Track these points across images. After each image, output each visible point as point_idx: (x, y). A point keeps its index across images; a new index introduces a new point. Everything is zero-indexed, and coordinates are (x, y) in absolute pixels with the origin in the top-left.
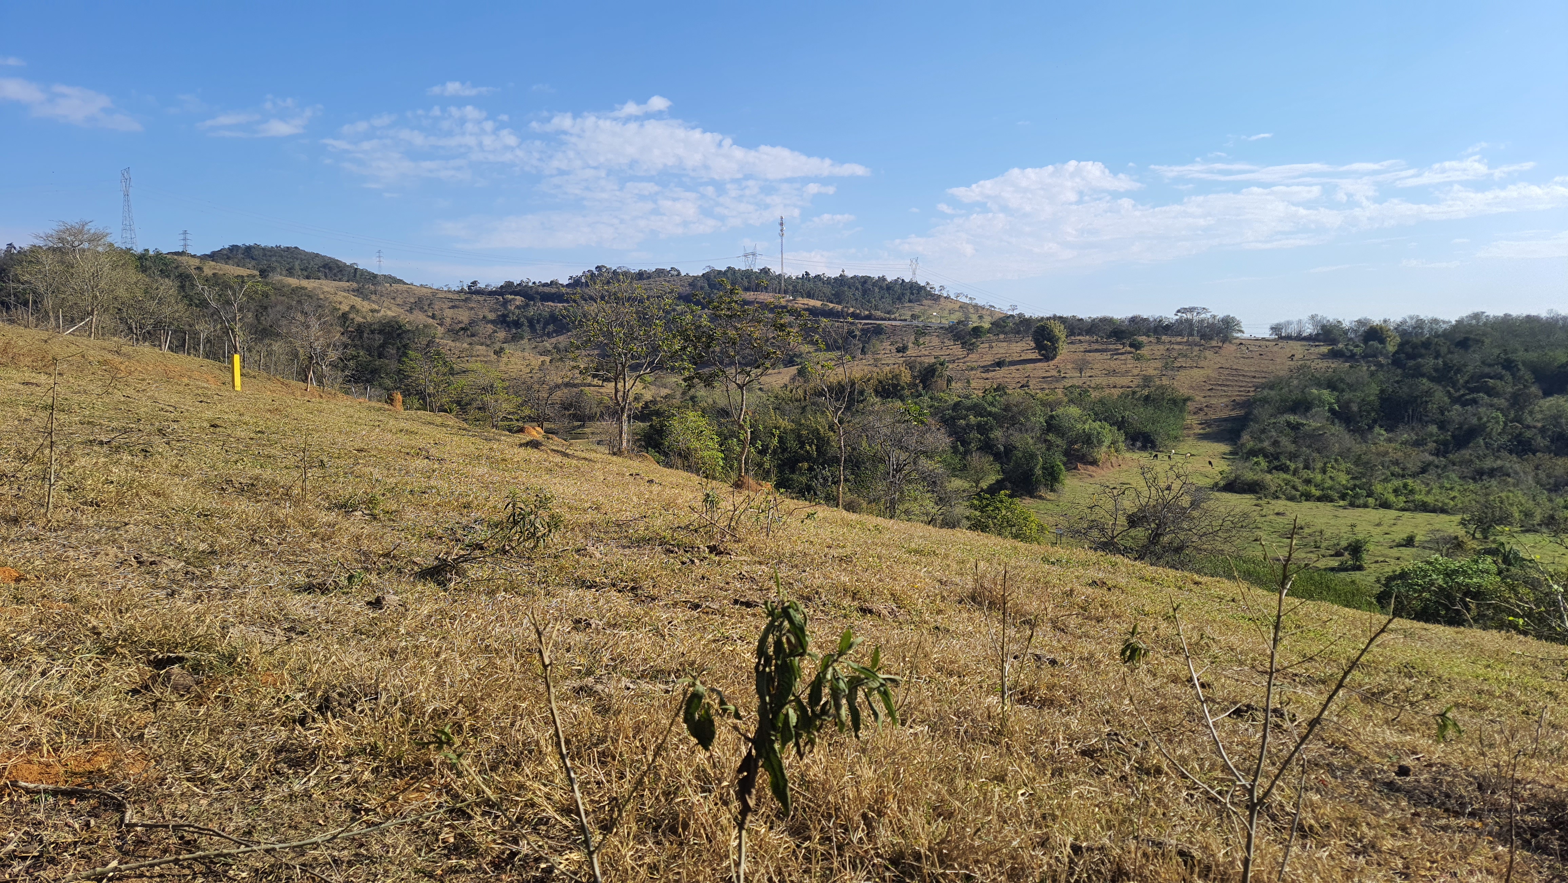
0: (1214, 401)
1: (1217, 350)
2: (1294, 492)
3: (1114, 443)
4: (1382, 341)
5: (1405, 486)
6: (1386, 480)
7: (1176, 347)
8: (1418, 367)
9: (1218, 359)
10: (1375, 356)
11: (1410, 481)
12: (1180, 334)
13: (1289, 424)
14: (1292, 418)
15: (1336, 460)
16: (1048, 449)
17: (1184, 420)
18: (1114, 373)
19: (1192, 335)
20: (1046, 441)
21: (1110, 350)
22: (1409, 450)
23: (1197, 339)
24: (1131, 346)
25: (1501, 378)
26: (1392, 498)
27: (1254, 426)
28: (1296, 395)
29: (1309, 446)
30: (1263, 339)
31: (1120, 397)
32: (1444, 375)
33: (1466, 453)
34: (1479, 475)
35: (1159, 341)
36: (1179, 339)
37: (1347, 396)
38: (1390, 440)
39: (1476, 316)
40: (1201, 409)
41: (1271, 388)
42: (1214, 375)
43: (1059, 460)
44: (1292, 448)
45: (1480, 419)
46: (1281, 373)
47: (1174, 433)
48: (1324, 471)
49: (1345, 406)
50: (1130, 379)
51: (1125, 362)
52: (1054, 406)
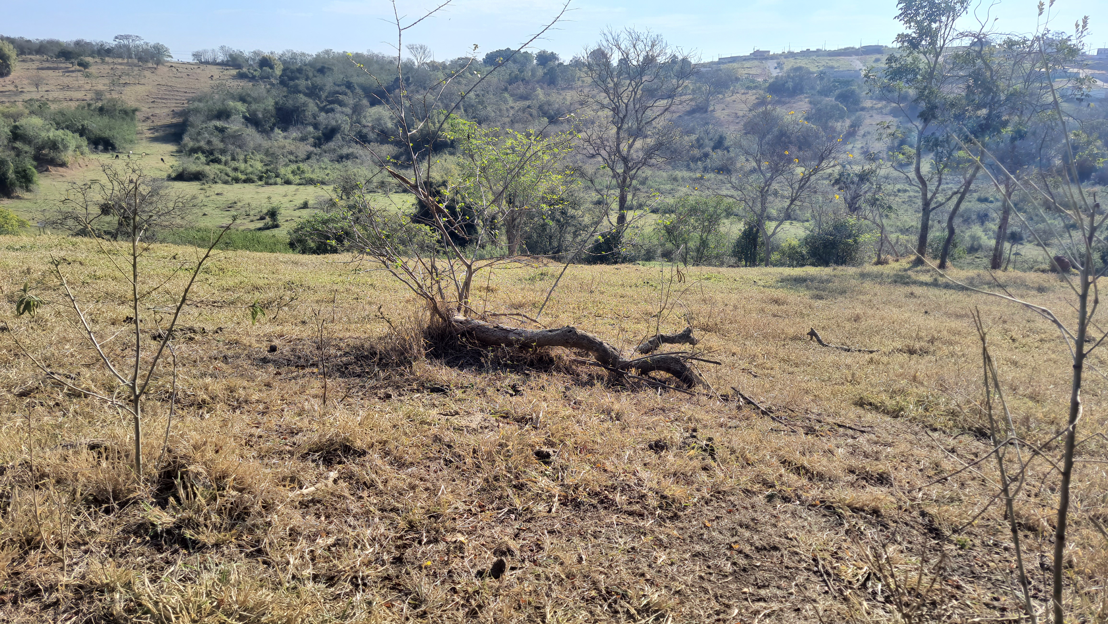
0: (157, 111)
1: (153, 70)
2: (227, 178)
3: (78, 147)
4: (272, 67)
5: (299, 168)
6: (286, 165)
7: (119, 67)
8: (296, 86)
9: (155, 78)
10: (268, 78)
11: (301, 165)
12: (120, 56)
13: (216, 128)
14: (218, 123)
15: (253, 153)
16: (18, 155)
17: (135, 126)
18: (68, 88)
19: (131, 58)
20: (14, 148)
21: (61, 68)
22: (298, 144)
23: (136, 61)
24: (80, 64)
25: (346, 94)
26: (291, 177)
27: (191, 131)
28: (218, 106)
29: (233, 144)
30: (189, 63)
31: (77, 108)
32: (313, 92)
33: (331, 145)
34: (341, 158)
35: (103, 62)
36: (120, 60)
37: (254, 106)
38: (285, 138)
39: (327, 52)
40: (148, 118)
41: (200, 101)
42: (154, 90)
43: (29, 164)
44: (221, 146)
45: (337, 121)
46: (206, 90)
47: (130, 137)
48: (246, 162)
49: (254, 114)
50: (84, 93)
51: (77, 79)
52: (16, 117)
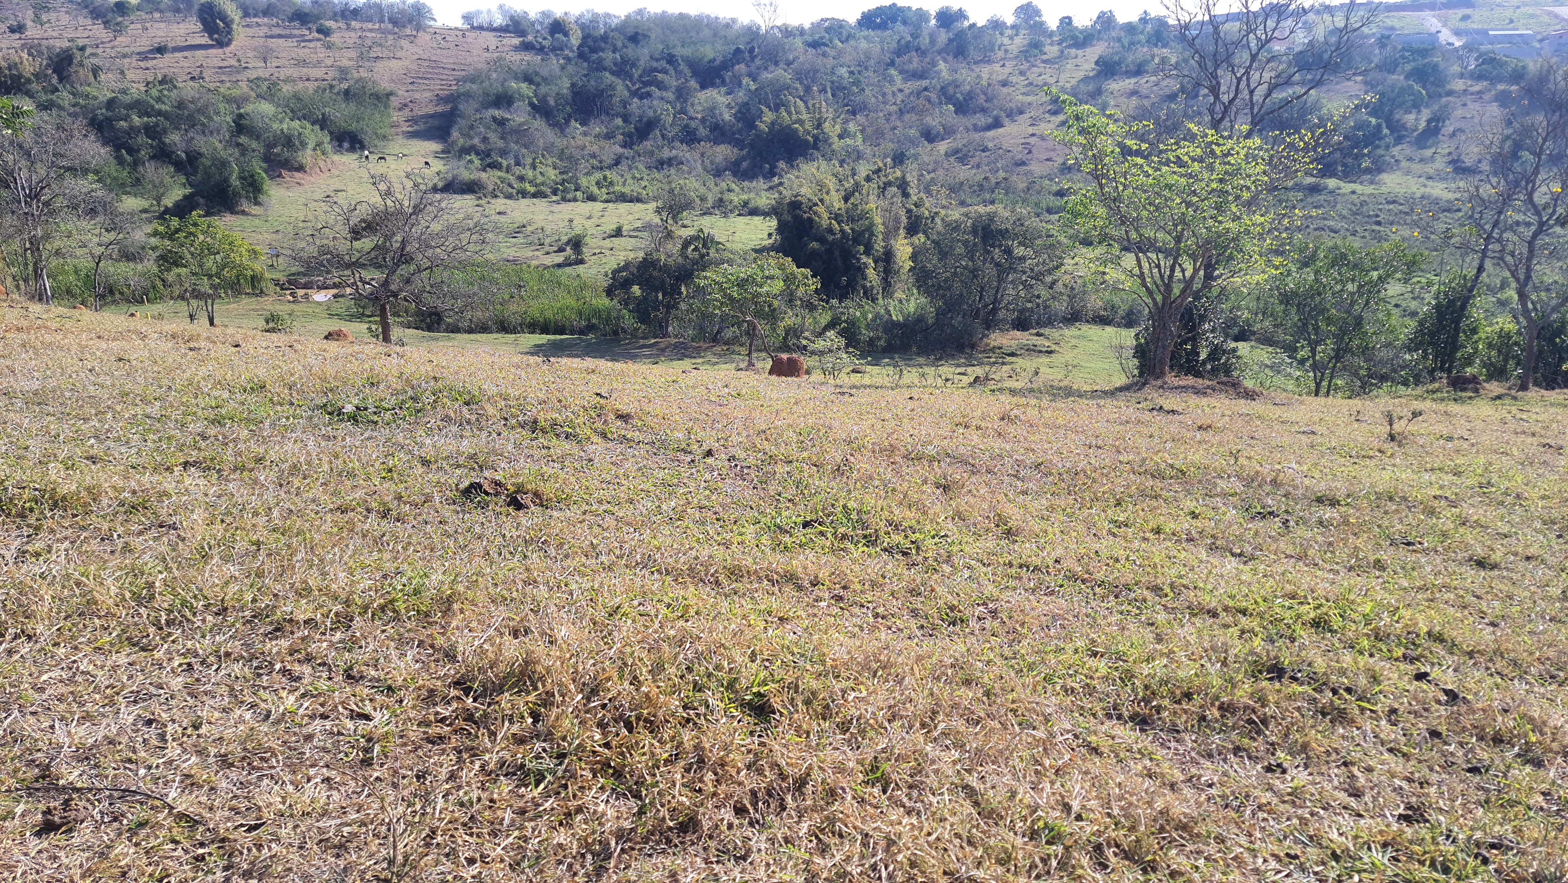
0: (417, 96)
1: (412, 38)
2: (510, 190)
3: (319, 144)
4: (566, 34)
5: (605, 178)
6: (588, 174)
7: (368, 34)
8: (600, 60)
9: (415, 49)
10: (561, 49)
11: (608, 173)
12: (370, 20)
13: (494, 119)
14: (497, 113)
15: (543, 156)
16: (243, 155)
17: (389, 116)
18: (303, 63)
19: (383, 22)
20: (238, 145)
21: (295, 36)
22: (602, 143)
23: (390, 26)
24: (319, 31)
25: (666, 72)
26: (595, 190)
27: (462, 122)
28: (497, 88)
29: (517, 142)
30: (456, 29)
31: (316, 91)
32: (622, 69)
33: (648, 144)
34: (661, 164)
35: (349, 28)
36: (370, 25)
37: (543, 89)
38: (585, 134)
39: (640, 12)
40: (406, 105)
41: (473, 81)
42: (414, 67)
43: (258, 167)
44: (501, 144)
45: (655, 111)
46: (480, 66)
47: (382, 131)
48: (534, 167)
49: (543, 100)
50: (324, 70)
51: (315, 51)
52: (239, 101)
